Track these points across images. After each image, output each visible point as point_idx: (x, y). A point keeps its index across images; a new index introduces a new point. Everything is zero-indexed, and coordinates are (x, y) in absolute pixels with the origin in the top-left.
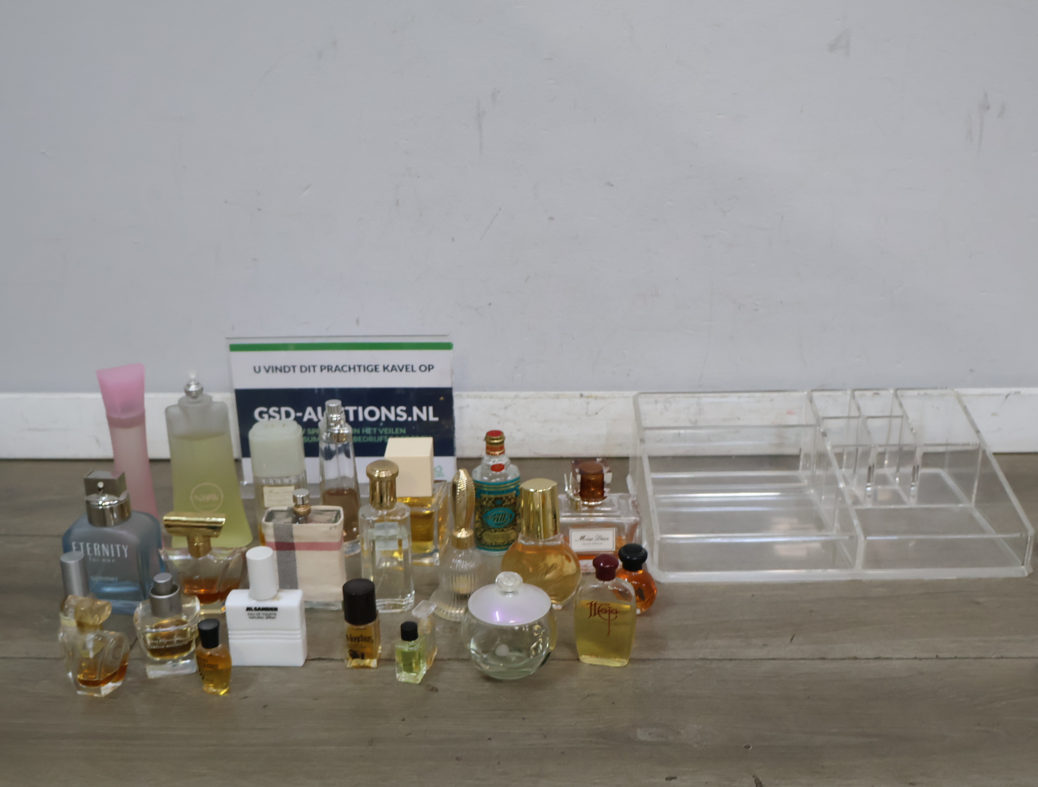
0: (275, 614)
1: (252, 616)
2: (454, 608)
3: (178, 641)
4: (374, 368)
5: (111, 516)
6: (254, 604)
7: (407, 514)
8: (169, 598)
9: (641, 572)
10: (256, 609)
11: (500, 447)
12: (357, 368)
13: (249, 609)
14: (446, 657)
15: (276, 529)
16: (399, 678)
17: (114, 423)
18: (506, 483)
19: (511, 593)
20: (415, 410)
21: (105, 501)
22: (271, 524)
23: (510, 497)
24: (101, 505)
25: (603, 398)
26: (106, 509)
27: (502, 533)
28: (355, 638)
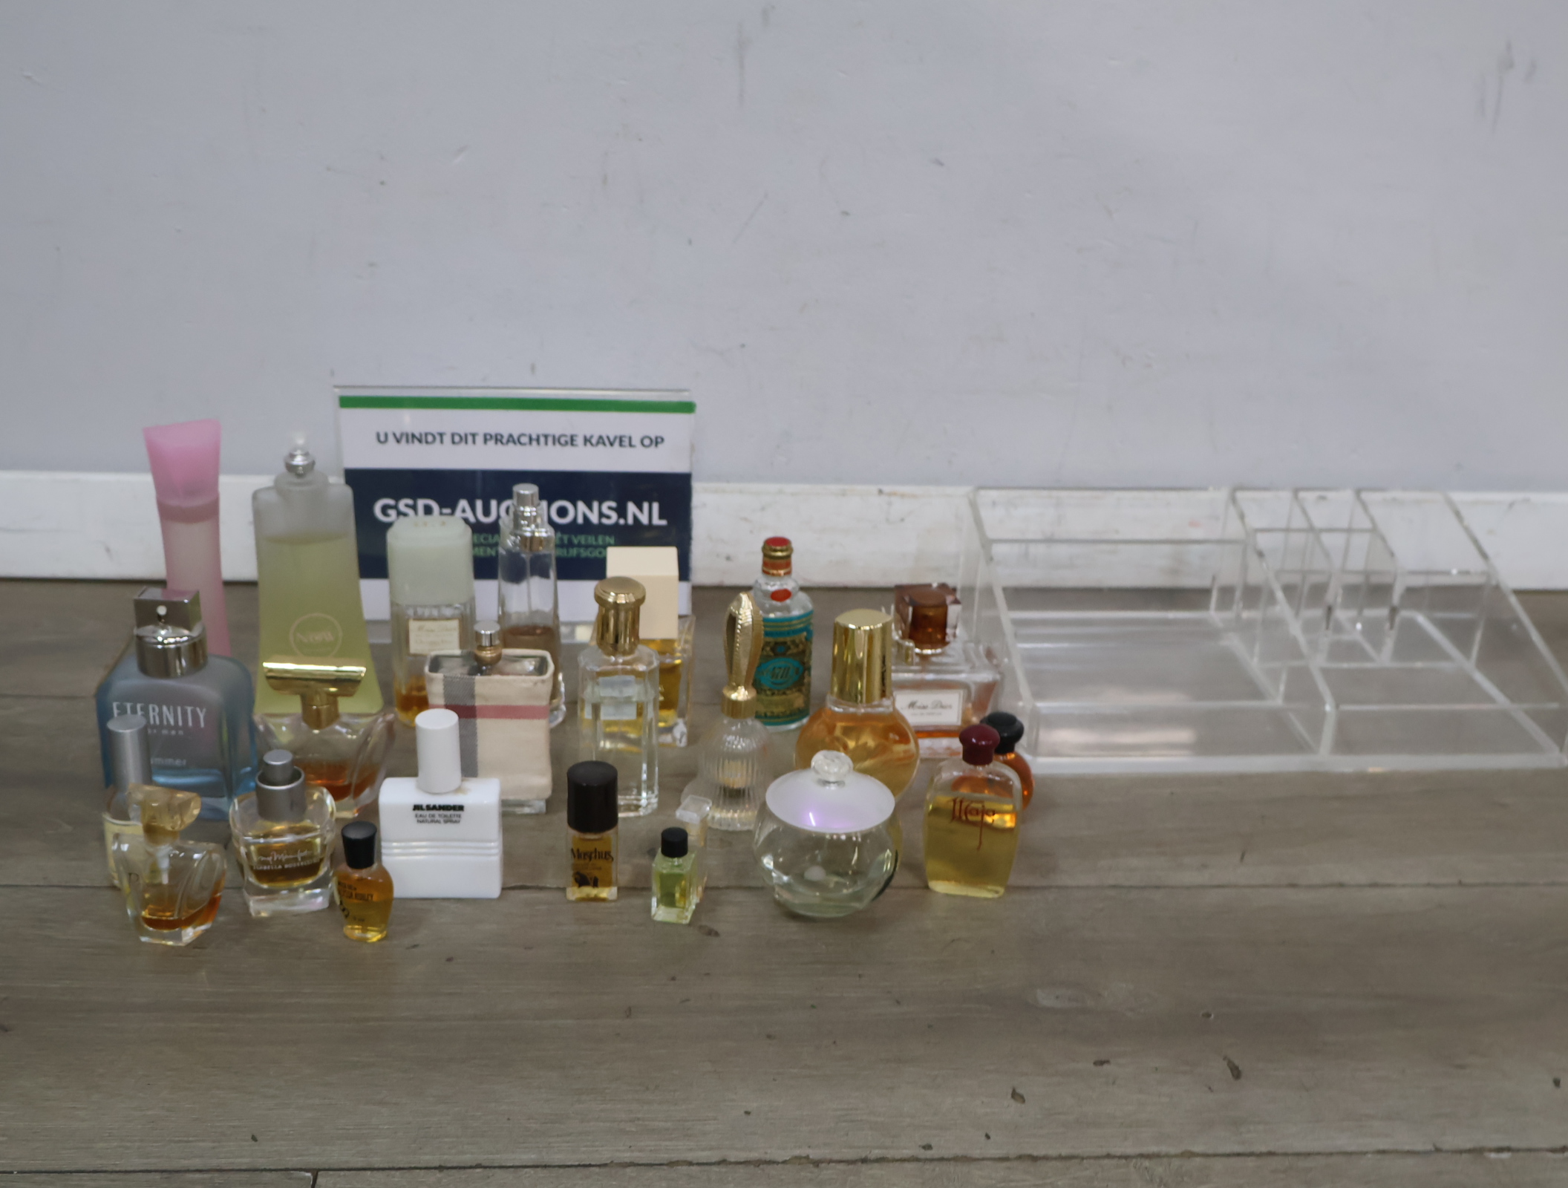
0: (459, 816)
1: (421, 819)
2: (724, 811)
3: (303, 858)
4: (569, 439)
5: (178, 663)
6: (426, 800)
7: (656, 664)
8: (289, 790)
9: (1012, 756)
10: (429, 808)
11: (785, 563)
12: (542, 440)
13: (417, 807)
14: (722, 884)
15: (448, 683)
16: (655, 915)
17: (168, 514)
18: (791, 619)
19: (834, 783)
20: (631, 508)
21: (166, 637)
22: (439, 676)
23: (797, 641)
24: (162, 643)
25: (914, 496)
26: (169, 649)
27: (784, 697)
28: (585, 854)
